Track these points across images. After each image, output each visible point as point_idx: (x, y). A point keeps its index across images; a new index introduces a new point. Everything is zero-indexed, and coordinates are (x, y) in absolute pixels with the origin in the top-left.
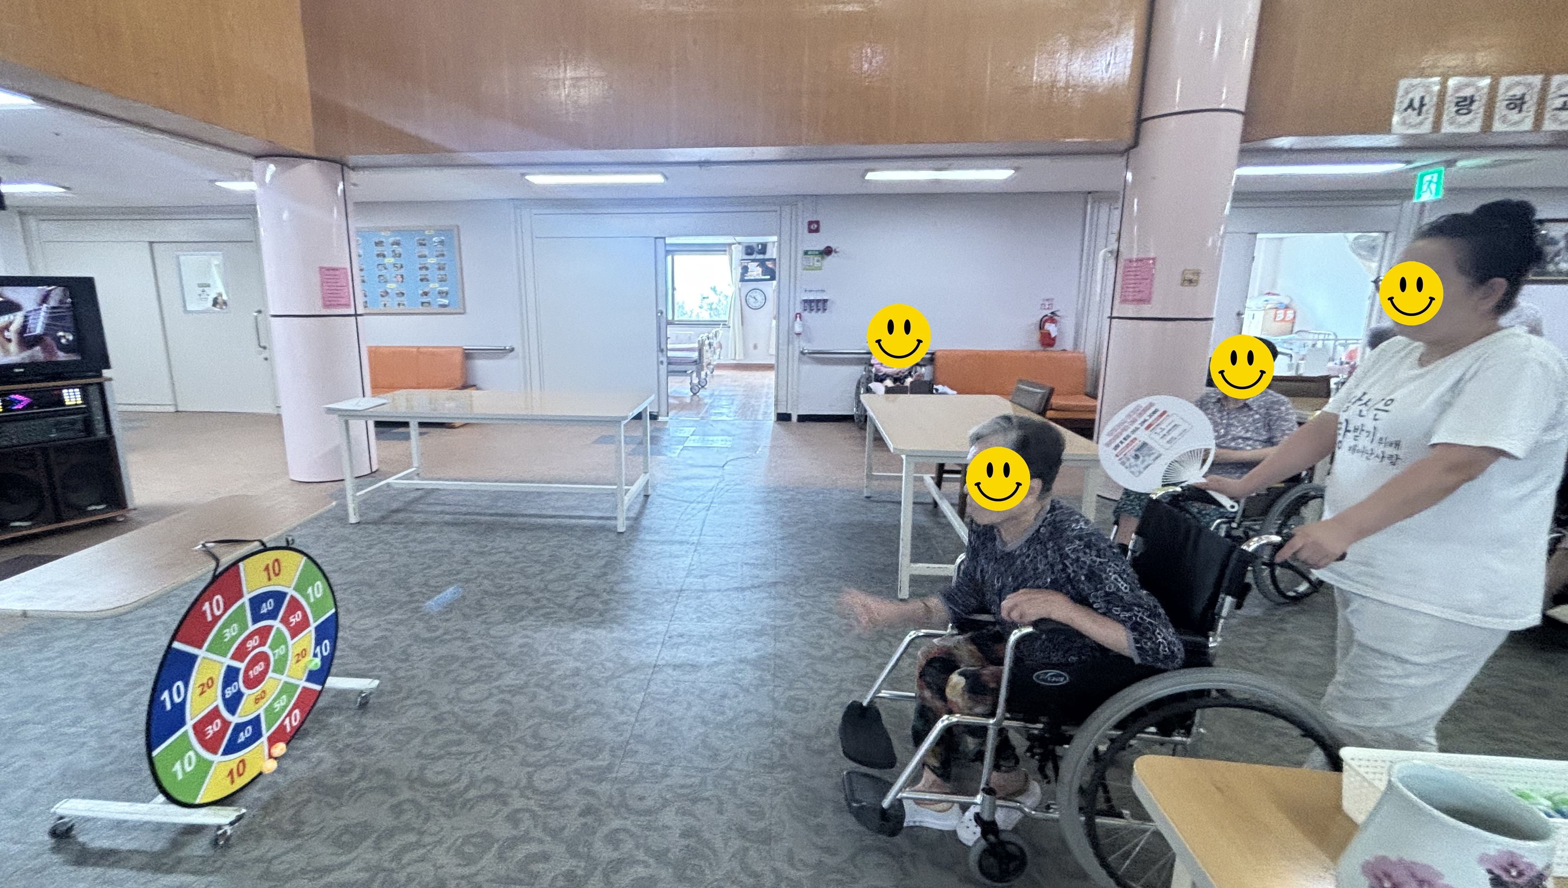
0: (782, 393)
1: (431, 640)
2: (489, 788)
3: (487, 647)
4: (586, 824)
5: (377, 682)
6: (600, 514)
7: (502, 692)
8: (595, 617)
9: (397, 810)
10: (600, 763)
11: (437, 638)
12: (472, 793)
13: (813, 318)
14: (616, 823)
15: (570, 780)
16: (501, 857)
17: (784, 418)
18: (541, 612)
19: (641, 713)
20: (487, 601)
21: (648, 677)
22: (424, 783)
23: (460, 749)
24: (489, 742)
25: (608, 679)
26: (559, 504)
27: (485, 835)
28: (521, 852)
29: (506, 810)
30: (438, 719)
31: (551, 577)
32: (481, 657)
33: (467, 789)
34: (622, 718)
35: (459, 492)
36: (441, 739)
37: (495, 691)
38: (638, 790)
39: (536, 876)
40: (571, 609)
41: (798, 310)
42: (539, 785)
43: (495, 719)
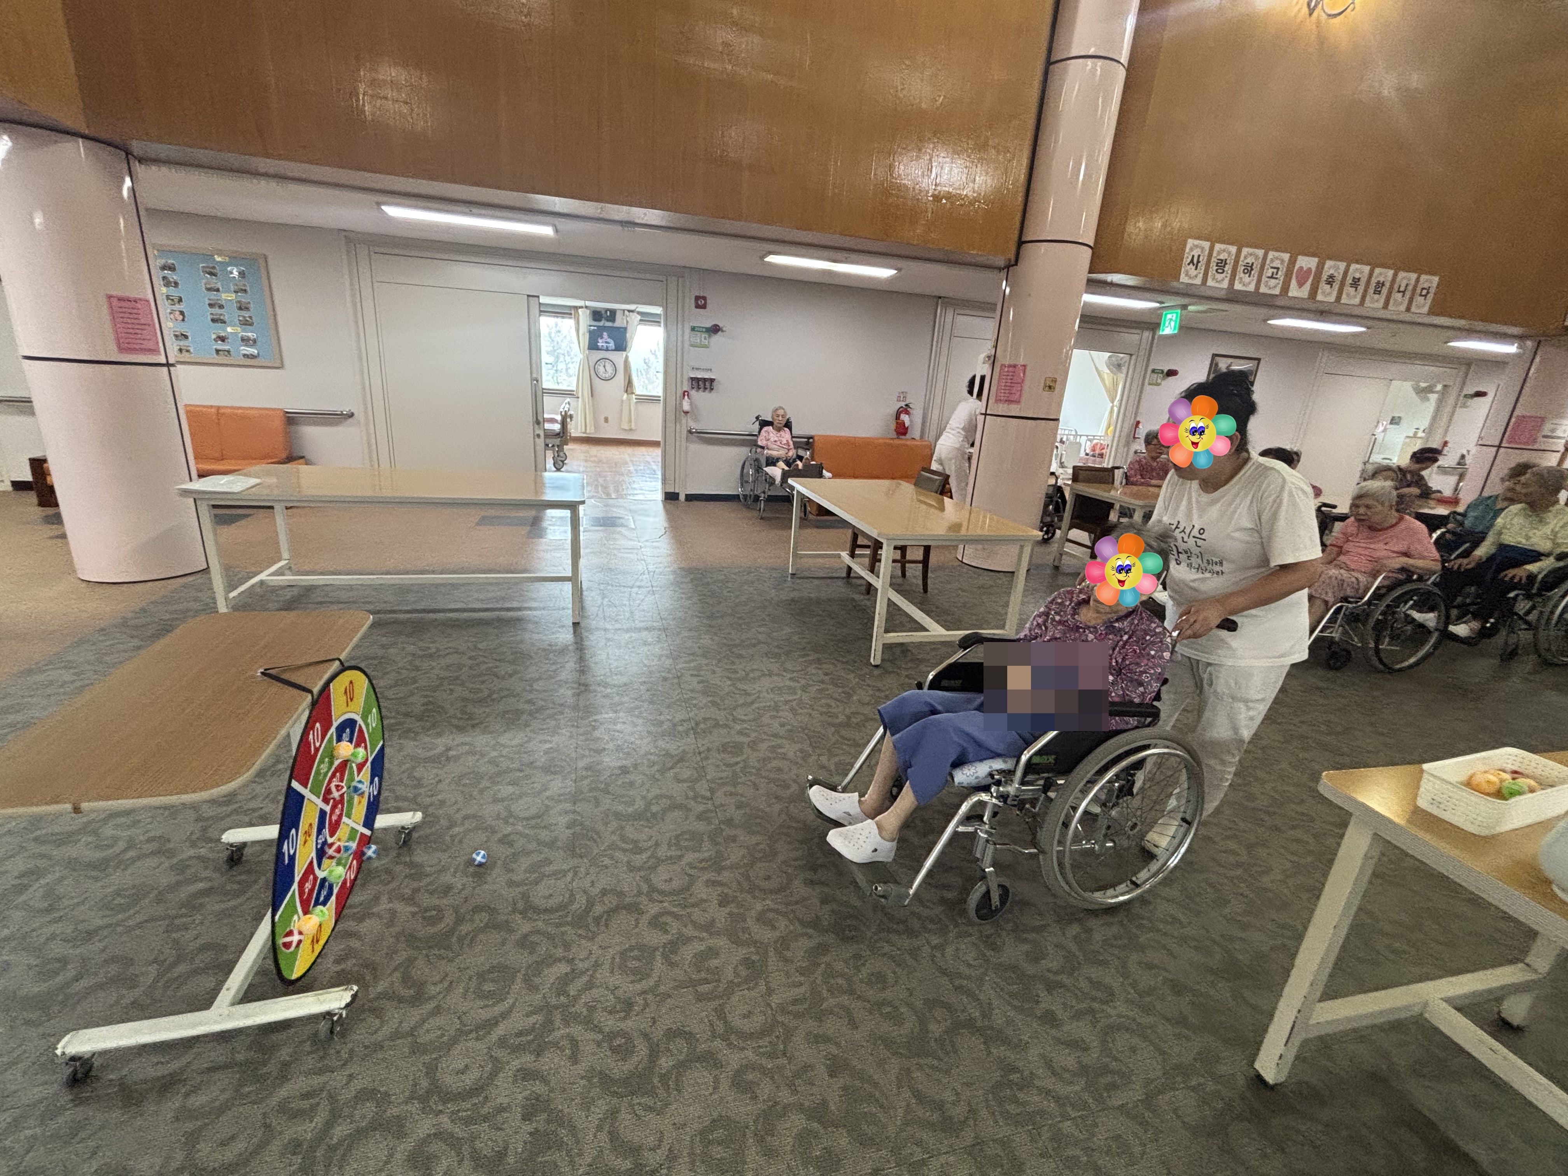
0: (670, 474)
2: (611, 901)
3: (508, 758)
4: (731, 912)
5: (418, 814)
7: (558, 802)
10: (709, 853)
12: (598, 909)
13: (701, 396)
15: (689, 875)
16: (671, 964)
17: (671, 497)
18: (544, 714)
19: (716, 799)
20: (470, 708)
22: (540, 911)
23: (554, 868)
24: (581, 856)
27: (641, 947)
28: (688, 953)
29: (645, 919)
32: (509, 770)
33: (590, 907)
34: (702, 807)
36: (525, 861)
37: (551, 803)
38: (759, 872)
39: (717, 971)
41: (685, 388)
42: (662, 886)
43: (571, 831)
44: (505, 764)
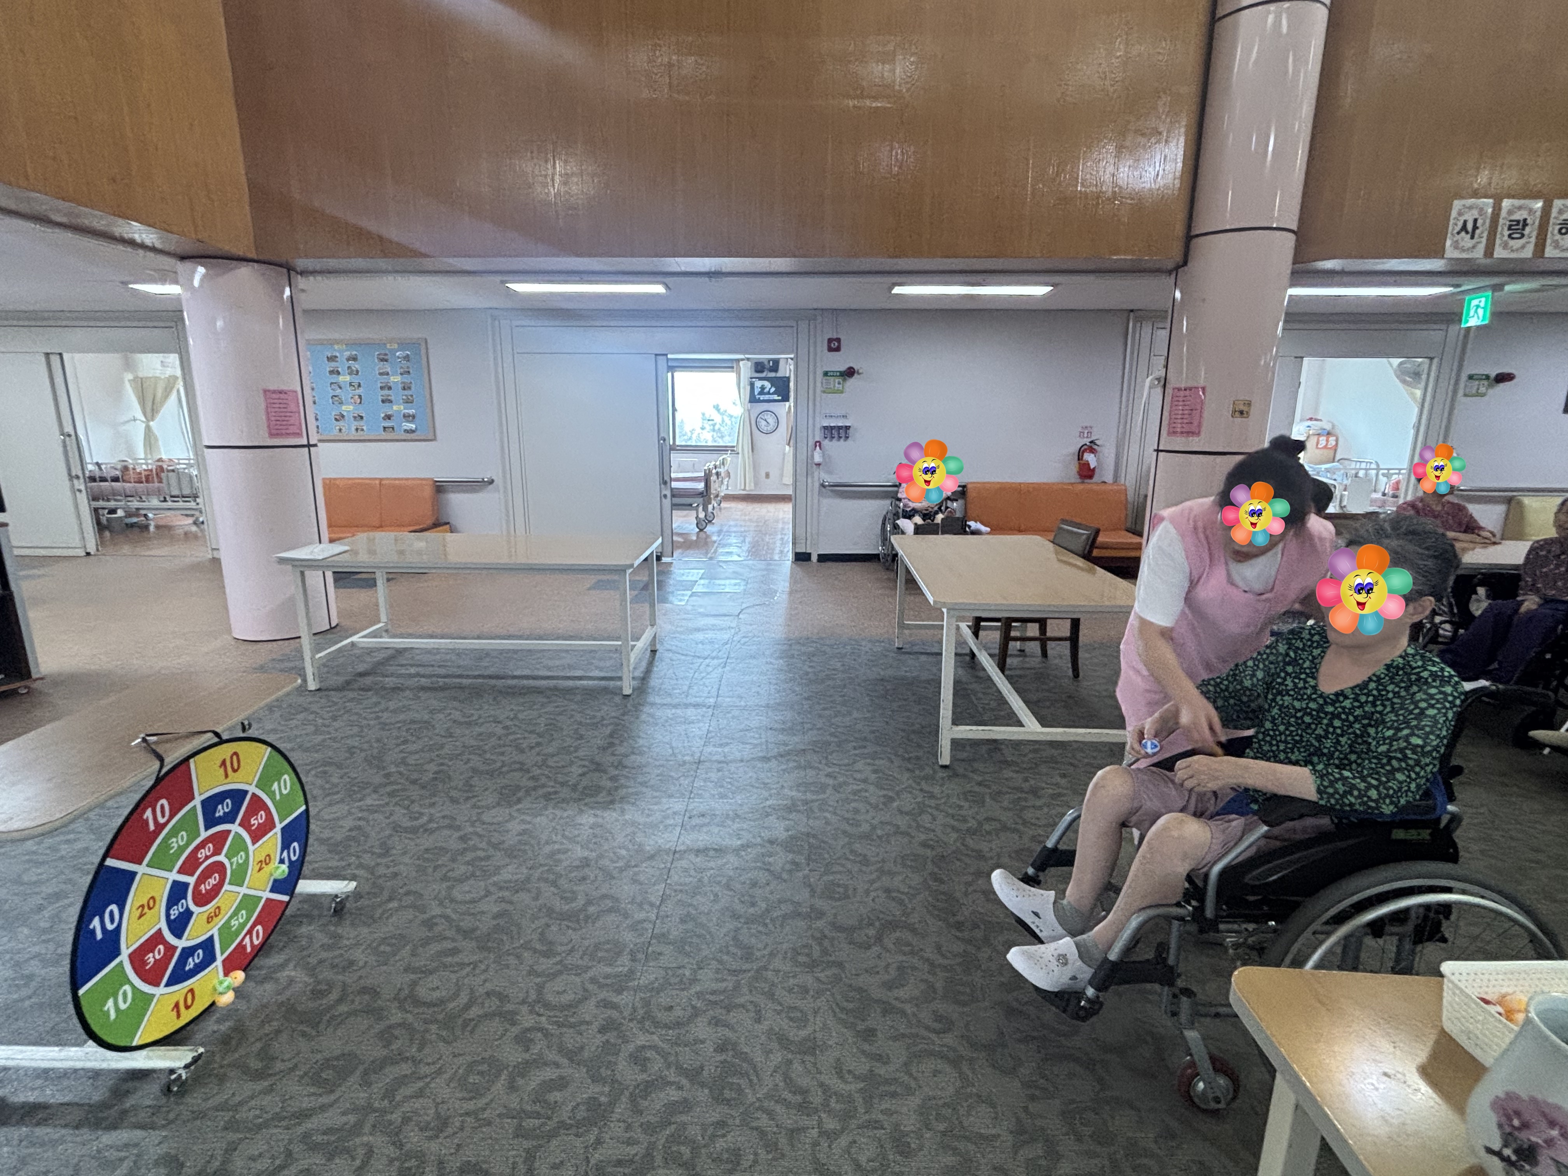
0: (801, 532)
1: (414, 830)
2: (493, 1004)
3: (480, 836)
4: (607, 1041)
5: (354, 884)
6: (602, 674)
7: (501, 888)
8: (602, 797)
9: (386, 1037)
10: (621, 969)
11: (422, 826)
12: (474, 1012)
13: (833, 447)
14: (642, 1039)
15: (585, 990)
16: (512, 1087)
17: (801, 558)
18: (541, 792)
19: (663, 908)
20: (475, 781)
21: (669, 865)
22: (418, 1003)
23: (456, 959)
24: (489, 950)
25: (621, 870)
26: (551, 663)
27: (492, 1061)
28: (535, 1079)
29: (515, 1030)
30: (429, 924)
31: (550, 750)
32: (475, 848)
33: (467, 1007)
34: (642, 915)
35: (436, 651)
36: (435, 948)
37: (492, 889)
38: (664, 1000)
39: (554, 1106)
40: (574, 788)
41: (817, 439)
42: (550, 998)
43: (495, 922)
44: (474, 841)
